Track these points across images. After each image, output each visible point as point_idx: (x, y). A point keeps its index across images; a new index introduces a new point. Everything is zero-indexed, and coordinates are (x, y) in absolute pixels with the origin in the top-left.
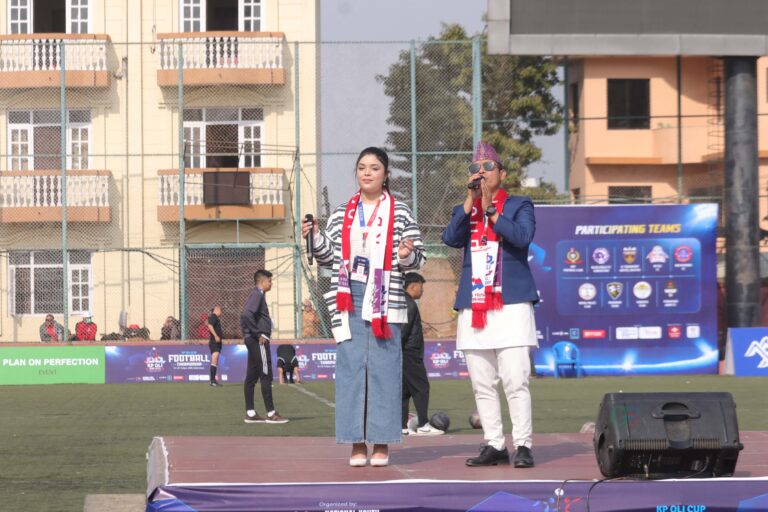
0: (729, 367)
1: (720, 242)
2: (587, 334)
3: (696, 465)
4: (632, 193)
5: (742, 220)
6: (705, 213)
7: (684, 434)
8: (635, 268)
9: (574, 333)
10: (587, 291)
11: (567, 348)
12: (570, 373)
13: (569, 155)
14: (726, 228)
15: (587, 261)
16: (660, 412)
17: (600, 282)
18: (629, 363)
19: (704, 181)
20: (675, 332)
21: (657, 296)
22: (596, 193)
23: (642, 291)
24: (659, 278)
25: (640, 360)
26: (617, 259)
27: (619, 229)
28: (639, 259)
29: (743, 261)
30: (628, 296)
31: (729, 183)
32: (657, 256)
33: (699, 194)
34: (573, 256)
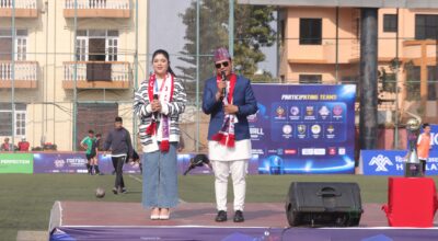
0: (360, 170)
1: (357, 105)
2: (287, 152)
3: (339, 220)
4: (311, 78)
5: (369, 94)
6: (349, 90)
7: (333, 204)
8: (313, 118)
9: (280, 151)
10: (287, 129)
11: (276, 159)
12: (278, 172)
13: (279, 58)
14: (360, 97)
15: (288, 113)
16: (320, 192)
17: (294, 125)
18: (308, 167)
19: (350, 73)
20: (332, 152)
21: (324, 132)
22: (293, 78)
23: (316, 130)
24: (324, 123)
25: (314, 166)
26: (303, 113)
27: (304, 97)
28: (314, 113)
29: (369, 115)
30: (308, 132)
31: (362, 74)
32: (324, 111)
33: (346, 80)
34: (280, 111)
